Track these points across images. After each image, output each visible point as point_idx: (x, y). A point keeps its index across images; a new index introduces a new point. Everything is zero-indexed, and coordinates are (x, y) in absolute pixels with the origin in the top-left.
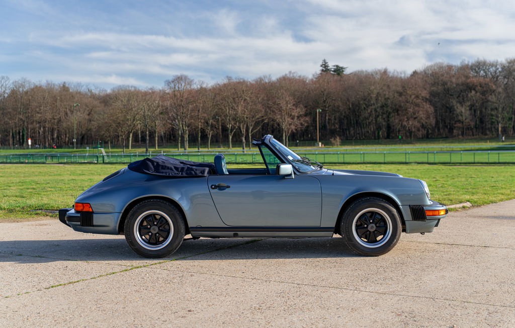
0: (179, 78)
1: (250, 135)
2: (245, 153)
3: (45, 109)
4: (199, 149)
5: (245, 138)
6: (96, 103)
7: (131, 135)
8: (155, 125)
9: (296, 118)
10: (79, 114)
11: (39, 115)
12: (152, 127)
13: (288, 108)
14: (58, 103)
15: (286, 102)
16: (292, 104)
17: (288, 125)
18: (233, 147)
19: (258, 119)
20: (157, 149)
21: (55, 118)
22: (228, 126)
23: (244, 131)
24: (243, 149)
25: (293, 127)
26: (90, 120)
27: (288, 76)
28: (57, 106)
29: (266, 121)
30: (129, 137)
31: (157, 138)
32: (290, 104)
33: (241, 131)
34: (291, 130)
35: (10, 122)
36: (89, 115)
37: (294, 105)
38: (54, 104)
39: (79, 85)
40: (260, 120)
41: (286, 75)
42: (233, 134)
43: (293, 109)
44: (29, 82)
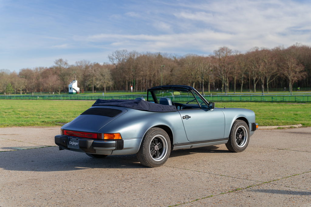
0: (222, 49)
1: (267, 84)
2: (264, 95)
3: (146, 69)
4: (234, 92)
5: (264, 85)
6: (175, 65)
7: (194, 84)
8: (209, 78)
9: (298, 73)
10: (165, 71)
11: (143, 72)
12: (207, 79)
13: (293, 66)
14: (154, 65)
15: (292, 63)
16: (295, 64)
17: (293, 77)
18: (256, 91)
19: (273, 73)
20: (209, 92)
21: (151, 74)
22: (254, 78)
23: (263, 81)
24: (263, 92)
25: (296, 78)
26: (172, 75)
27: (295, 45)
28: (152, 67)
29: (278, 75)
30: (193, 85)
31: (209, 86)
32: (294, 63)
33: (261, 82)
34: (294, 80)
35: (127, 76)
36: (171, 72)
37: (297, 64)
38: (151, 66)
39: (166, 54)
40: (274, 74)
41: (294, 45)
42: (257, 84)
43: (296, 67)
44: (137, 53)
